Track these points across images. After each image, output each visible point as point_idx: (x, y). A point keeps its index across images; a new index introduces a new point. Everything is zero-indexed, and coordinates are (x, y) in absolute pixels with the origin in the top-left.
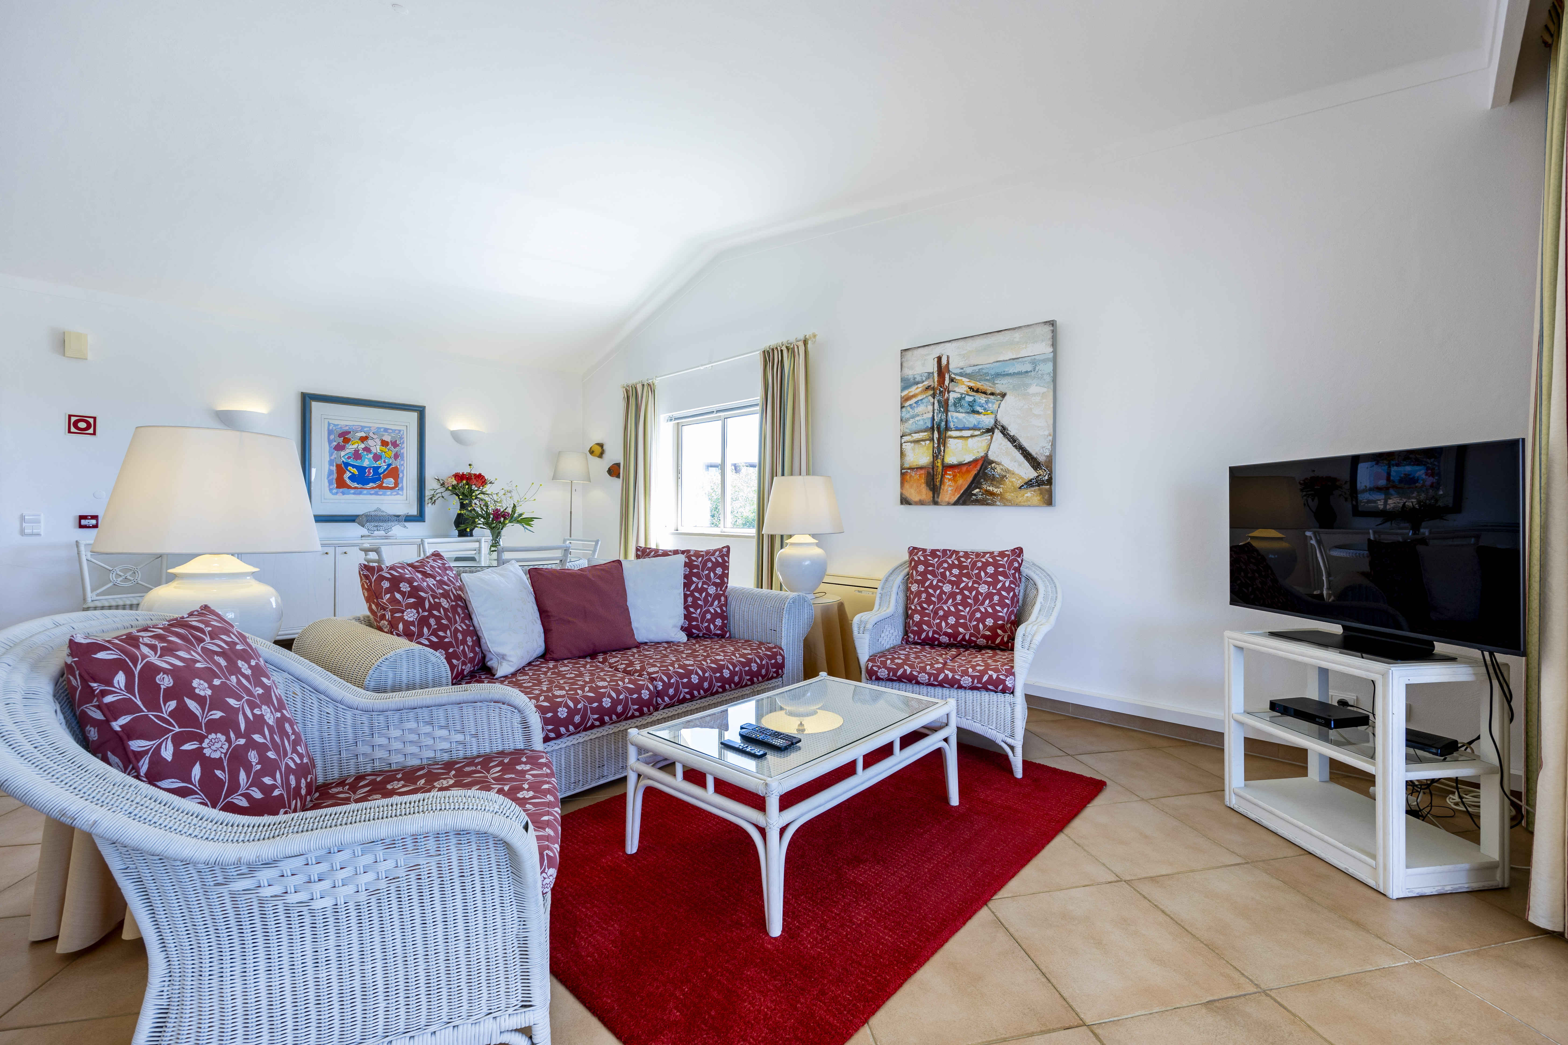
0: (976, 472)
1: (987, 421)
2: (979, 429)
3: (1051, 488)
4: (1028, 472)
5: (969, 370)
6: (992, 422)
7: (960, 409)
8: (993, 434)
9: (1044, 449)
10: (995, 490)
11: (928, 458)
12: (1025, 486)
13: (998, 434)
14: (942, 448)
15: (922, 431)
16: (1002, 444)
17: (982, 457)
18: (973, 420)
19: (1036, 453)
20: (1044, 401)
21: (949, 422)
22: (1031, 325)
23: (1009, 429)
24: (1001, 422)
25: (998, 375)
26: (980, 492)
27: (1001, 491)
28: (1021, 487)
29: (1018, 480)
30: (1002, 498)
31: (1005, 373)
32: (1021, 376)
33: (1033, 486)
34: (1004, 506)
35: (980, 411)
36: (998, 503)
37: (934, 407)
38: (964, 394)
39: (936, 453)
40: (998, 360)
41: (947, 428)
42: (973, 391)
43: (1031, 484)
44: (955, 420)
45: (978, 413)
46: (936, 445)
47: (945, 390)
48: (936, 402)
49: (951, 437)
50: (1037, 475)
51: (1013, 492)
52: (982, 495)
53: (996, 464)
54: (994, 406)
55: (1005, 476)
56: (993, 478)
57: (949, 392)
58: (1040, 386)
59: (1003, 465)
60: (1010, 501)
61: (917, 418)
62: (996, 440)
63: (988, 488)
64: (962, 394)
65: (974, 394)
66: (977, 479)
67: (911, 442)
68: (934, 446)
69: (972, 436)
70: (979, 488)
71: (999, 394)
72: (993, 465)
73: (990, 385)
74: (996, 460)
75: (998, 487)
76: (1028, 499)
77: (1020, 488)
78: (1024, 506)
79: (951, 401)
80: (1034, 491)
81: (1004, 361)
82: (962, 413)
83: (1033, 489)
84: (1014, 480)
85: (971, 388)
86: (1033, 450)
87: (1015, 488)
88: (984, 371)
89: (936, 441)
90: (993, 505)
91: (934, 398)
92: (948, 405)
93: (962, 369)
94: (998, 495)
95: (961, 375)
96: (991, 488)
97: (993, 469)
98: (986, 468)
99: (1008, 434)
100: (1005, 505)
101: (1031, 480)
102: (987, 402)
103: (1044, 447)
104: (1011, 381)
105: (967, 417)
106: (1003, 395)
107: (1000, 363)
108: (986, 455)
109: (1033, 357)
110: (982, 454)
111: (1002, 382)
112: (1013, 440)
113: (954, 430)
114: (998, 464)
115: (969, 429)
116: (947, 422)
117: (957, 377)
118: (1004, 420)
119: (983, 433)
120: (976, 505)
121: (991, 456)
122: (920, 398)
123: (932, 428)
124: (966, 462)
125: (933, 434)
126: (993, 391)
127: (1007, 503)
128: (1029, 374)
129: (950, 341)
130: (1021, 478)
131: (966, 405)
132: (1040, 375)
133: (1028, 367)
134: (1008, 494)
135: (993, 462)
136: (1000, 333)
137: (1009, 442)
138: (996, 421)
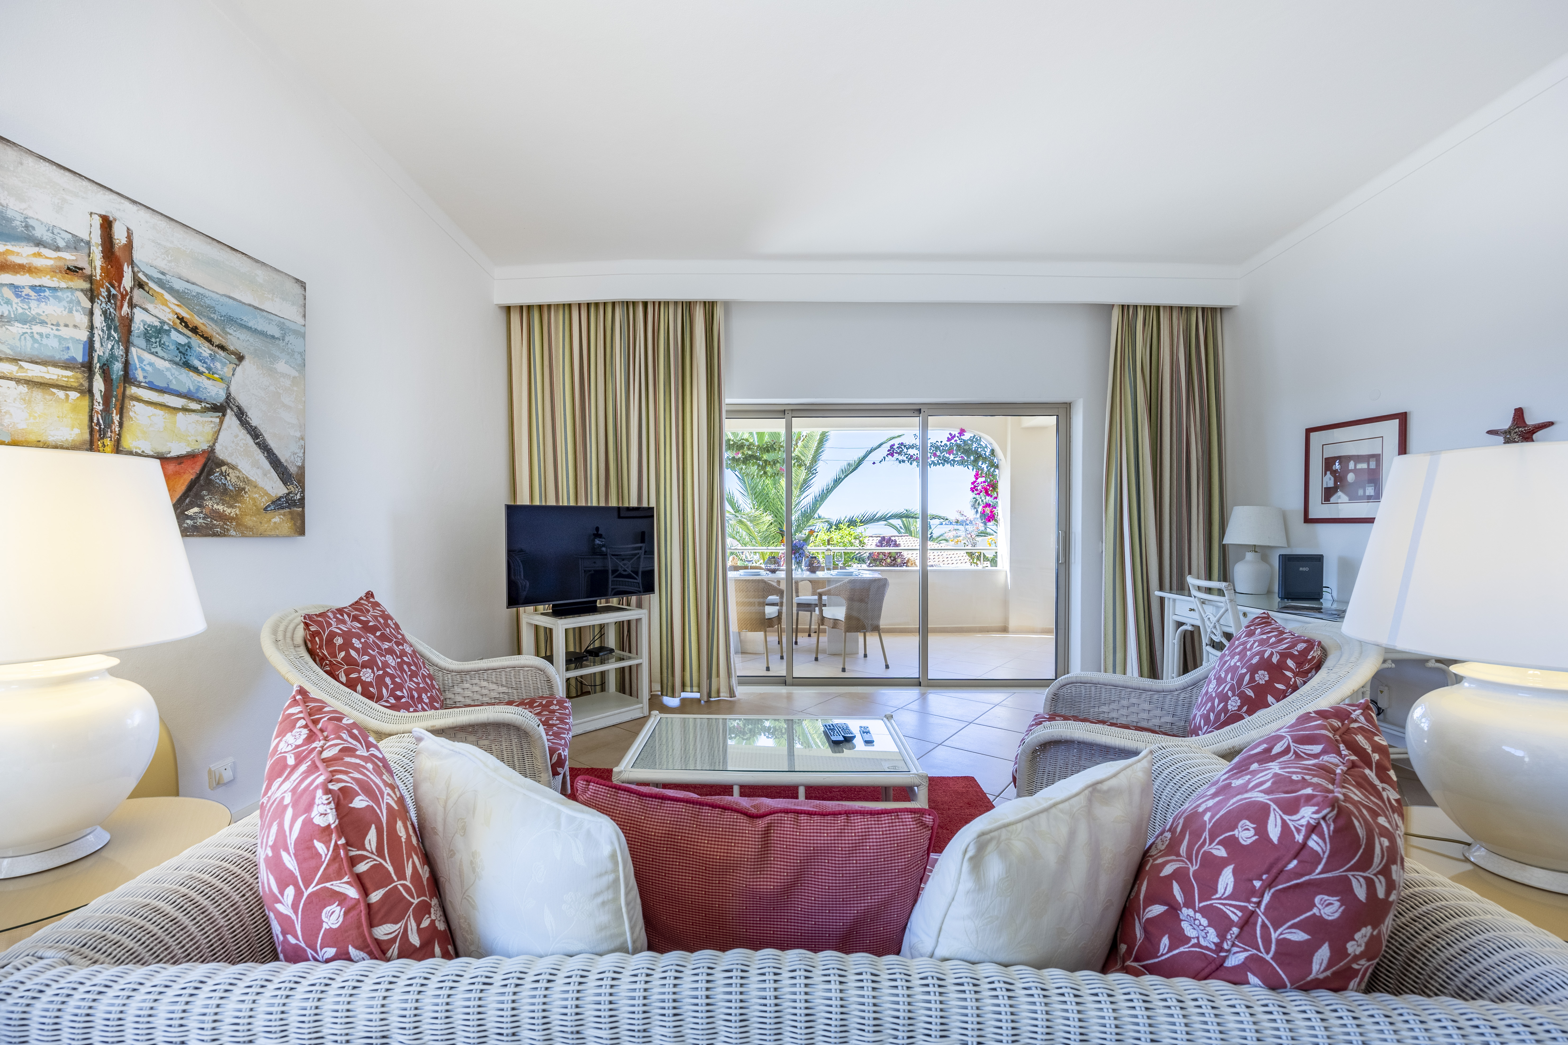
0: (193, 477)
1: (215, 391)
2: (199, 401)
3: (303, 511)
4: (276, 488)
5: (178, 285)
6: (222, 396)
7: (159, 349)
8: (224, 415)
9: (296, 456)
10: (228, 511)
11: (77, 431)
12: (272, 507)
13: (230, 419)
14: (116, 418)
15: (55, 365)
16: (236, 436)
17: (204, 451)
18: (186, 380)
19: (286, 461)
20: (295, 389)
21: (131, 367)
22: (279, 271)
23: (249, 414)
24: (237, 399)
25: (231, 320)
26: (201, 512)
27: (238, 512)
28: (266, 507)
29: (262, 497)
30: (238, 525)
31: (241, 322)
32: (265, 339)
33: (283, 508)
34: (242, 536)
35: (201, 369)
36: (232, 532)
37: (91, 321)
38: (168, 324)
39: (98, 424)
40: (232, 295)
41: (128, 378)
42: (187, 326)
43: (280, 505)
44: (148, 368)
45: (196, 370)
46: (99, 407)
47: (123, 297)
48: (97, 312)
49: (138, 400)
50: (286, 491)
51: (255, 516)
52: (204, 518)
53: (230, 468)
54: (225, 370)
55: (244, 489)
56: (225, 491)
57: (132, 305)
58: (290, 366)
59: (240, 471)
60: (251, 529)
61: (37, 329)
62: (229, 427)
63: (215, 506)
64: (163, 322)
65: (189, 333)
66: (194, 490)
67: (18, 381)
68: (92, 409)
69: (185, 410)
70: (199, 506)
71: (233, 353)
72: (224, 468)
73: (219, 331)
74: (229, 460)
75: (232, 506)
76: (276, 526)
77: (265, 509)
78: (270, 536)
79: (138, 326)
80: (284, 515)
81: (240, 302)
82: (163, 358)
83: (282, 511)
84: (257, 496)
85: (182, 320)
86: (283, 455)
87: (258, 509)
88: (208, 302)
89: (98, 397)
90: (225, 536)
91: (92, 301)
92: (130, 332)
93: (163, 274)
94: (232, 519)
95: (161, 283)
96: (221, 508)
97: (225, 475)
98: (211, 472)
99: (249, 424)
100: (244, 535)
101: (279, 499)
102: (213, 358)
103: (296, 454)
104: (251, 340)
105: (173, 371)
106: (241, 358)
107: (235, 303)
108: (212, 450)
109: (282, 320)
110: (205, 446)
111: (238, 334)
112: (255, 434)
113: (144, 387)
114: (234, 468)
115: (180, 395)
116: (127, 365)
117: (151, 284)
118: (242, 398)
119: (205, 410)
120: (193, 536)
121: (221, 452)
122: (46, 281)
123: (88, 367)
124: (172, 454)
125: (90, 379)
126: (224, 344)
127: (246, 532)
128: (277, 342)
129: (134, 202)
130: (267, 494)
131: (172, 347)
132: (290, 350)
133: (274, 331)
134: (248, 517)
135: (222, 463)
136: (234, 252)
137: (248, 436)
138: (228, 396)
